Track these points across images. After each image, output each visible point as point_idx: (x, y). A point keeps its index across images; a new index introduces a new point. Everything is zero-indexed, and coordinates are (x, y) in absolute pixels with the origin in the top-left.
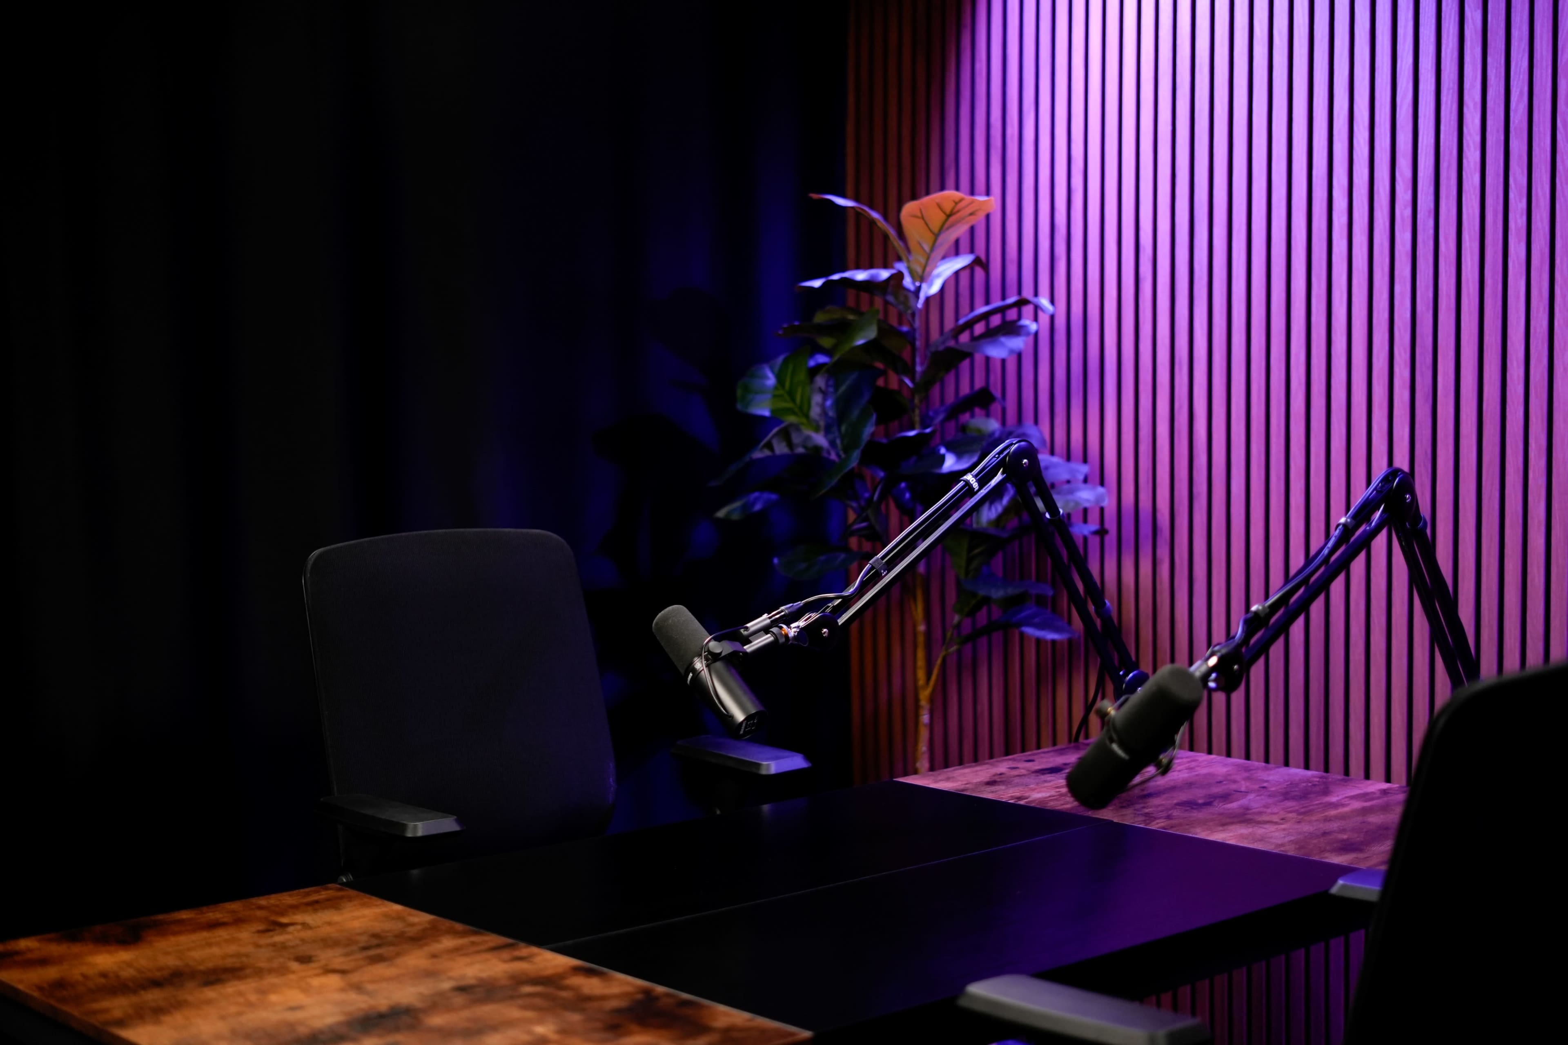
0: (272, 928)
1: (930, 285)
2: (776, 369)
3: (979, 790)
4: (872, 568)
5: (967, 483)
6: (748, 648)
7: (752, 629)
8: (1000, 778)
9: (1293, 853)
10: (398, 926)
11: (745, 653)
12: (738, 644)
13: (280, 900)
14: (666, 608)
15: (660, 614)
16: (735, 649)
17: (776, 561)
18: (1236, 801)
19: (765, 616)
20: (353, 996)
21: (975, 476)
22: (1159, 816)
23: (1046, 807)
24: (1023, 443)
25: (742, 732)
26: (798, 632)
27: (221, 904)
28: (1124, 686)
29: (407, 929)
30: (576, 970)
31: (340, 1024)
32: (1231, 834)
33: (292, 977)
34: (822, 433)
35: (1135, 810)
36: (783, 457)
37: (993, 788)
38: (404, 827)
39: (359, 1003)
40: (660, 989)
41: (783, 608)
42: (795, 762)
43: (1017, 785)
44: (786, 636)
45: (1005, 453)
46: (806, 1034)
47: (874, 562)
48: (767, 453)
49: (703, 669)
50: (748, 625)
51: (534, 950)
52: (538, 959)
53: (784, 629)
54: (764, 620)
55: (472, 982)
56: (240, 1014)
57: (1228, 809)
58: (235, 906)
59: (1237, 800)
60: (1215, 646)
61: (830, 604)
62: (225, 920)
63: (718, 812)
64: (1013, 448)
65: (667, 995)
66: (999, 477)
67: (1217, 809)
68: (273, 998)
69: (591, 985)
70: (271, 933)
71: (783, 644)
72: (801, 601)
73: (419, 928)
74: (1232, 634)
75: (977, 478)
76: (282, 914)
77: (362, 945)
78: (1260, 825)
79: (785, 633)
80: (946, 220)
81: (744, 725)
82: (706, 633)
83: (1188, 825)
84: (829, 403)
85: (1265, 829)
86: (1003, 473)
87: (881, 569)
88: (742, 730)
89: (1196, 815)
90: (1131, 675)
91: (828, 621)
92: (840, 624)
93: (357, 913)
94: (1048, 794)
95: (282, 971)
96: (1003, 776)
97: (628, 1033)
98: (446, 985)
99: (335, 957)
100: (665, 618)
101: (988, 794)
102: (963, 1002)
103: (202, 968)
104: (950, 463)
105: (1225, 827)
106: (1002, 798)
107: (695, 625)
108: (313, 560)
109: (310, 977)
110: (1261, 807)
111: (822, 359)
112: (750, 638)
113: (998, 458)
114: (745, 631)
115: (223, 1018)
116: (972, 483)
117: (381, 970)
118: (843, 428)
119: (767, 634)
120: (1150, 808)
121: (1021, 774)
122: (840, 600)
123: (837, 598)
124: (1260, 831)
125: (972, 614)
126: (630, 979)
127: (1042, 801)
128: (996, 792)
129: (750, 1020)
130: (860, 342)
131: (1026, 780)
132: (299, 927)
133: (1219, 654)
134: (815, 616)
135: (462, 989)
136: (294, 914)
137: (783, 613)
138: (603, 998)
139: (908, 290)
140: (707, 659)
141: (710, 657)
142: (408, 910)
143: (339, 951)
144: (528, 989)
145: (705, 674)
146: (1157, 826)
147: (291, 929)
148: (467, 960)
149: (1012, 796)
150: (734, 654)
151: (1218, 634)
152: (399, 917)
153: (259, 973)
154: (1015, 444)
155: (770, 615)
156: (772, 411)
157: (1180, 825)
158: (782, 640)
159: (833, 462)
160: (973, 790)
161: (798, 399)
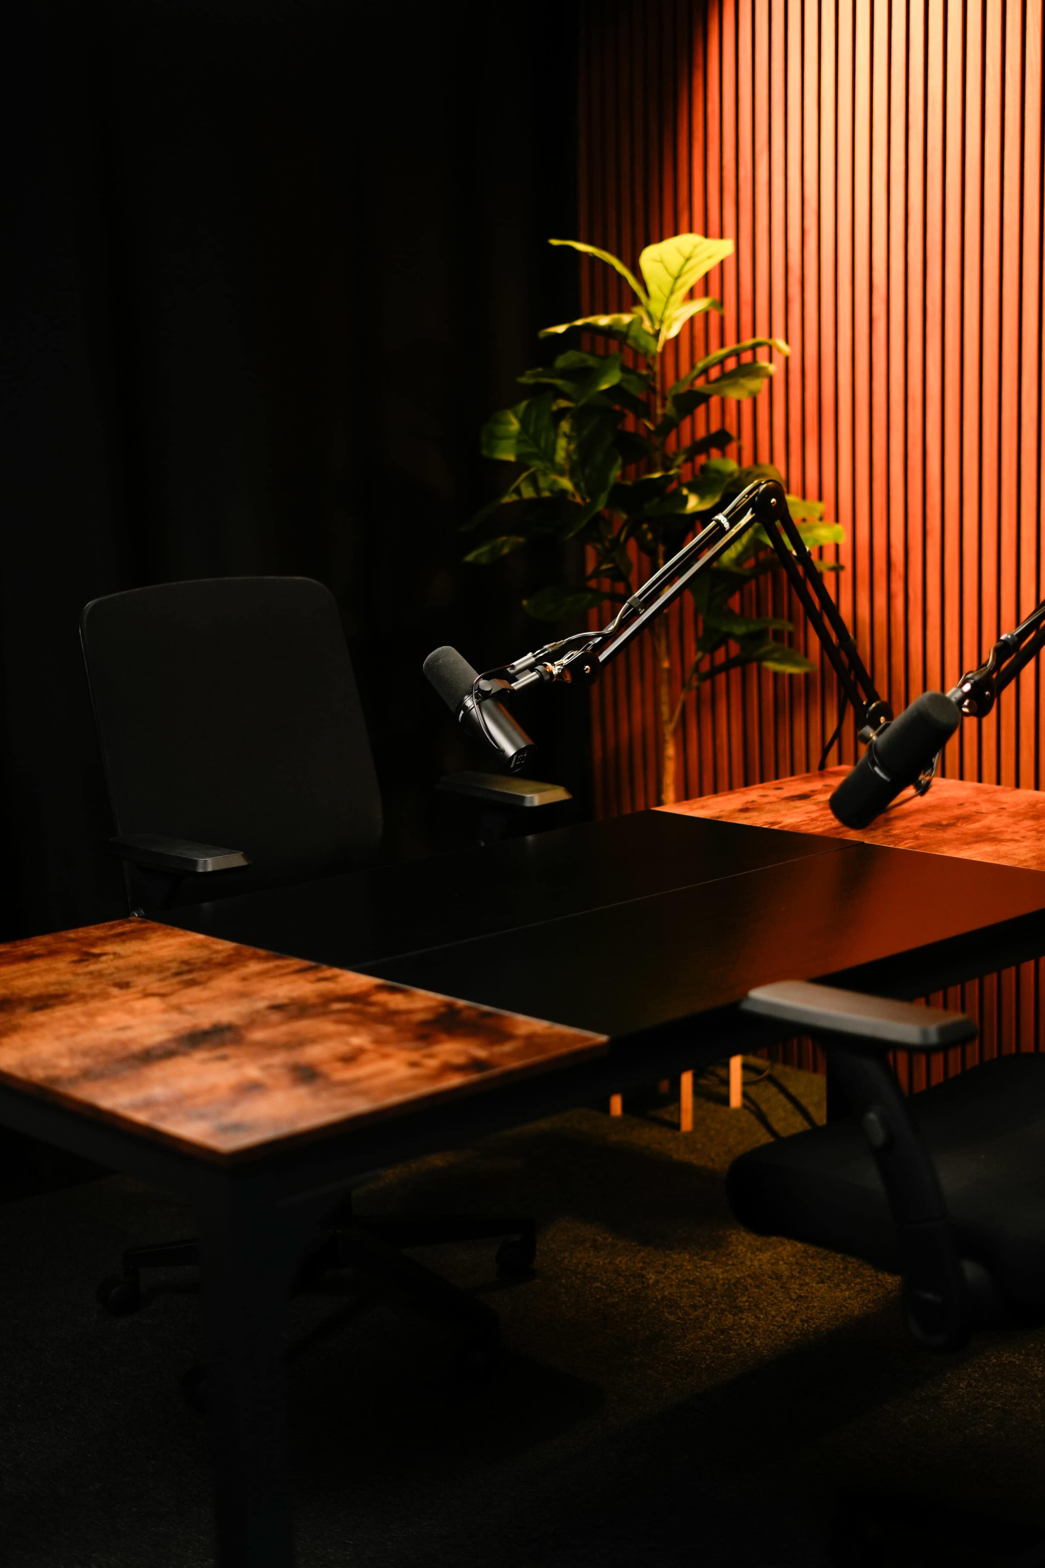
0: (85, 958)
1: (669, 327)
2: (520, 413)
3: (734, 817)
4: (630, 607)
5: (719, 523)
6: (516, 686)
7: (518, 668)
8: (752, 805)
9: (1035, 868)
10: (204, 954)
11: (513, 690)
12: (506, 682)
13: (87, 933)
14: (435, 649)
15: (430, 656)
16: (503, 687)
17: (525, 603)
18: (977, 822)
19: (530, 655)
20: (175, 1016)
21: (726, 516)
22: (907, 837)
23: (799, 830)
24: (770, 483)
25: (512, 766)
26: (562, 669)
27: (33, 938)
28: (867, 715)
29: (214, 956)
30: (380, 988)
31: (168, 1041)
32: (977, 852)
33: (114, 1001)
34: (567, 477)
35: (884, 832)
36: (530, 501)
37: (747, 815)
38: (195, 863)
39: (183, 1022)
40: (461, 1003)
41: (546, 647)
42: (557, 794)
43: (769, 811)
44: (551, 673)
45: (755, 493)
46: (603, 1038)
47: (632, 601)
48: (515, 497)
49: (474, 707)
50: (514, 664)
51: (336, 971)
52: (341, 979)
53: (548, 667)
54: (530, 658)
55: (285, 1001)
56: (72, 1035)
57: (972, 830)
58: (46, 939)
59: (979, 821)
60: (967, 674)
61: (591, 642)
62: (40, 952)
63: (483, 844)
64: (762, 488)
65: (469, 1008)
66: (748, 517)
67: (960, 829)
68: (101, 1020)
69: (397, 1001)
70: (86, 963)
71: (548, 680)
72: (564, 640)
73: (224, 954)
74: (984, 661)
75: (728, 518)
76: (93, 945)
77: (173, 971)
78: (1002, 844)
79: (549, 670)
80: (685, 264)
81: (515, 758)
82: (475, 672)
83: (935, 844)
84: (572, 447)
85: (1008, 846)
86: (752, 513)
87: (638, 607)
88: (513, 764)
89: (941, 835)
90: (874, 705)
91: (590, 658)
92: (601, 661)
93: (162, 943)
94: (799, 820)
95: (104, 996)
96: (755, 803)
97: (438, 1042)
98: (261, 1005)
99: (151, 982)
100: (436, 659)
101: (743, 820)
102: (746, 1006)
103: (28, 995)
104: (693, 504)
105: (970, 846)
106: (756, 823)
107: (465, 664)
108: (88, 610)
109: (133, 1000)
110: (1002, 827)
111: (563, 403)
112: (517, 676)
113: (747, 498)
114: (510, 670)
115: (58, 1038)
116: (723, 523)
117: (195, 992)
118: (587, 471)
119: (532, 672)
120: (898, 830)
121: (771, 801)
122: (600, 638)
123: (597, 636)
124: (1004, 848)
125: (712, 651)
126: (431, 994)
127: (794, 826)
128: (749, 818)
129: (549, 1028)
130: (604, 386)
131: (777, 806)
132: (111, 957)
133: (972, 681)
134: (576, 654)
135: (277, 1008)
136: (104, 945)
137: (546, 652)
138: (409, 1012)
139: (648, 333)
140: (477, 697)
141: (480, 695)
142: (211, 939)
143: (153, 977)
144: (337, 1006)
145: (475, 712)
146: (907, 846)
147: (104, 958)
148: (276, 981)
149: (765, 822)
150: (502, 692)
151: (970, 663)
152: (202, 946)
153: (83, 998)
154: (763, 484)
155: (535, 654)
156: (518, 456)
157: (927, 844)
158: (547, 677)
159: (578, 505)
160: (728, 817)
161: (543, 444)
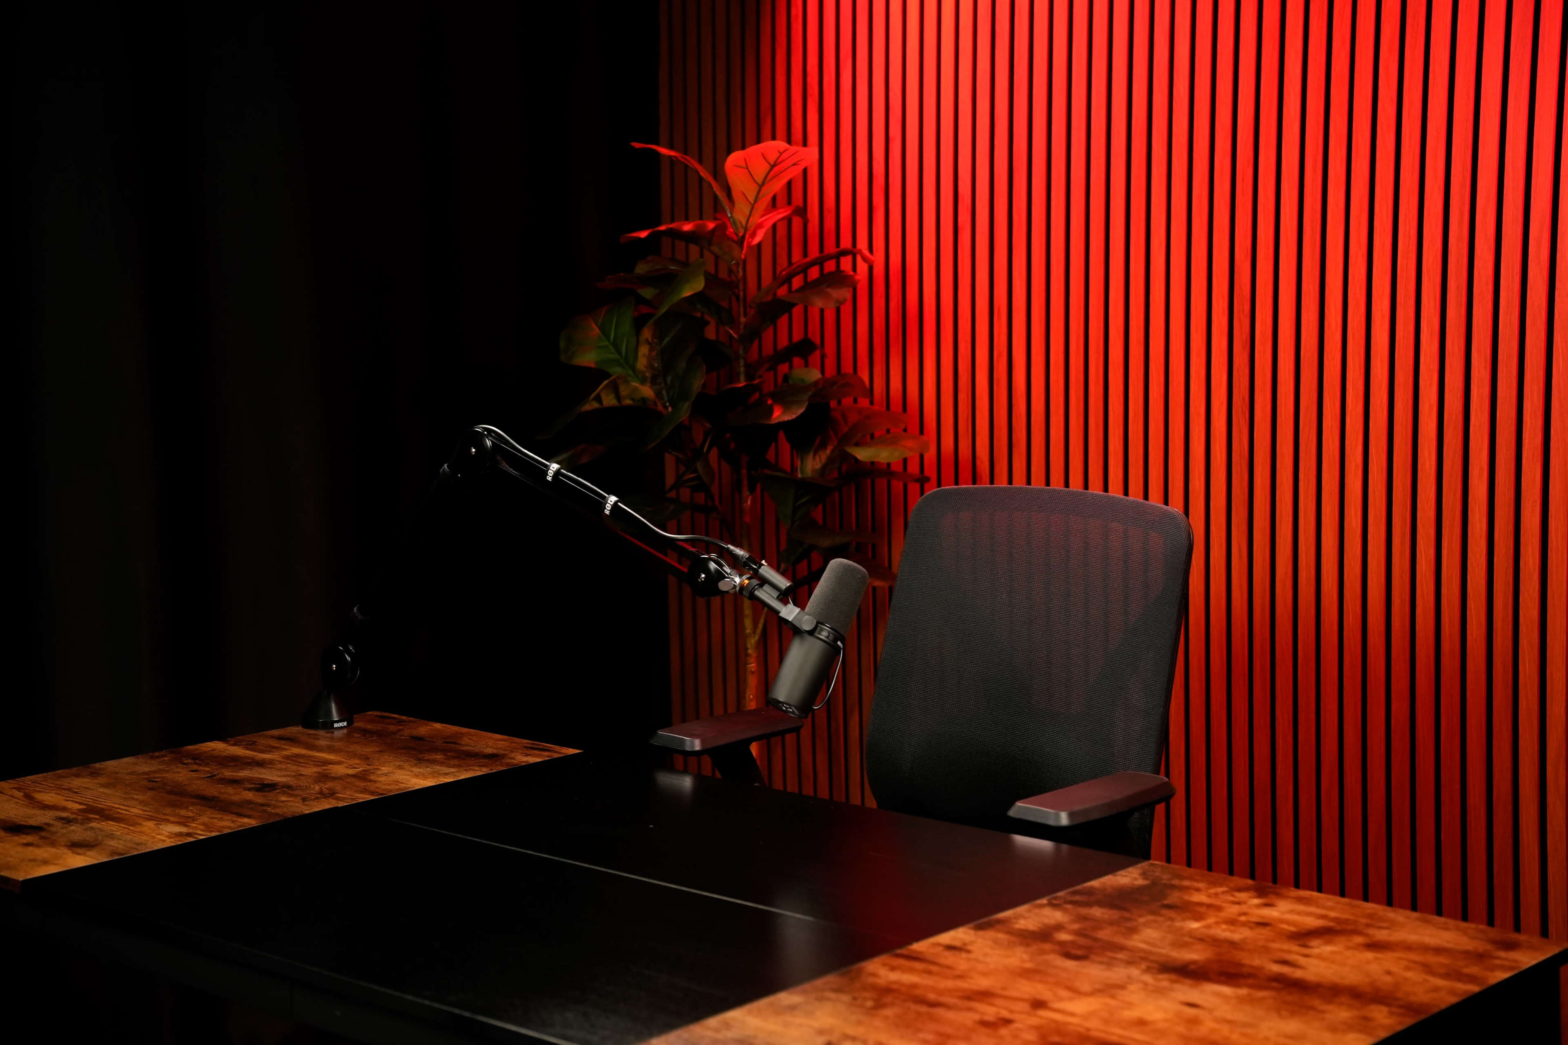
1: (753, 234)
2: (600, 321)
34: (648, 384)
36: (612, 409)
48: (596, 405)
80: (770, 170)
84: (654, 354)
104: (778, 414)
111: (644, 310)
118: (669, 380)
130: (686, 294)
139: (731, 240)
156: (599, 363)
159: (661, 414)
161: (624, 350)
